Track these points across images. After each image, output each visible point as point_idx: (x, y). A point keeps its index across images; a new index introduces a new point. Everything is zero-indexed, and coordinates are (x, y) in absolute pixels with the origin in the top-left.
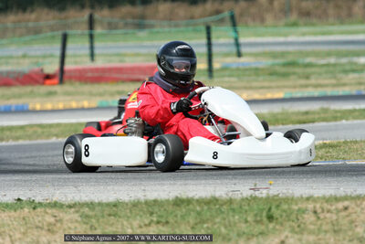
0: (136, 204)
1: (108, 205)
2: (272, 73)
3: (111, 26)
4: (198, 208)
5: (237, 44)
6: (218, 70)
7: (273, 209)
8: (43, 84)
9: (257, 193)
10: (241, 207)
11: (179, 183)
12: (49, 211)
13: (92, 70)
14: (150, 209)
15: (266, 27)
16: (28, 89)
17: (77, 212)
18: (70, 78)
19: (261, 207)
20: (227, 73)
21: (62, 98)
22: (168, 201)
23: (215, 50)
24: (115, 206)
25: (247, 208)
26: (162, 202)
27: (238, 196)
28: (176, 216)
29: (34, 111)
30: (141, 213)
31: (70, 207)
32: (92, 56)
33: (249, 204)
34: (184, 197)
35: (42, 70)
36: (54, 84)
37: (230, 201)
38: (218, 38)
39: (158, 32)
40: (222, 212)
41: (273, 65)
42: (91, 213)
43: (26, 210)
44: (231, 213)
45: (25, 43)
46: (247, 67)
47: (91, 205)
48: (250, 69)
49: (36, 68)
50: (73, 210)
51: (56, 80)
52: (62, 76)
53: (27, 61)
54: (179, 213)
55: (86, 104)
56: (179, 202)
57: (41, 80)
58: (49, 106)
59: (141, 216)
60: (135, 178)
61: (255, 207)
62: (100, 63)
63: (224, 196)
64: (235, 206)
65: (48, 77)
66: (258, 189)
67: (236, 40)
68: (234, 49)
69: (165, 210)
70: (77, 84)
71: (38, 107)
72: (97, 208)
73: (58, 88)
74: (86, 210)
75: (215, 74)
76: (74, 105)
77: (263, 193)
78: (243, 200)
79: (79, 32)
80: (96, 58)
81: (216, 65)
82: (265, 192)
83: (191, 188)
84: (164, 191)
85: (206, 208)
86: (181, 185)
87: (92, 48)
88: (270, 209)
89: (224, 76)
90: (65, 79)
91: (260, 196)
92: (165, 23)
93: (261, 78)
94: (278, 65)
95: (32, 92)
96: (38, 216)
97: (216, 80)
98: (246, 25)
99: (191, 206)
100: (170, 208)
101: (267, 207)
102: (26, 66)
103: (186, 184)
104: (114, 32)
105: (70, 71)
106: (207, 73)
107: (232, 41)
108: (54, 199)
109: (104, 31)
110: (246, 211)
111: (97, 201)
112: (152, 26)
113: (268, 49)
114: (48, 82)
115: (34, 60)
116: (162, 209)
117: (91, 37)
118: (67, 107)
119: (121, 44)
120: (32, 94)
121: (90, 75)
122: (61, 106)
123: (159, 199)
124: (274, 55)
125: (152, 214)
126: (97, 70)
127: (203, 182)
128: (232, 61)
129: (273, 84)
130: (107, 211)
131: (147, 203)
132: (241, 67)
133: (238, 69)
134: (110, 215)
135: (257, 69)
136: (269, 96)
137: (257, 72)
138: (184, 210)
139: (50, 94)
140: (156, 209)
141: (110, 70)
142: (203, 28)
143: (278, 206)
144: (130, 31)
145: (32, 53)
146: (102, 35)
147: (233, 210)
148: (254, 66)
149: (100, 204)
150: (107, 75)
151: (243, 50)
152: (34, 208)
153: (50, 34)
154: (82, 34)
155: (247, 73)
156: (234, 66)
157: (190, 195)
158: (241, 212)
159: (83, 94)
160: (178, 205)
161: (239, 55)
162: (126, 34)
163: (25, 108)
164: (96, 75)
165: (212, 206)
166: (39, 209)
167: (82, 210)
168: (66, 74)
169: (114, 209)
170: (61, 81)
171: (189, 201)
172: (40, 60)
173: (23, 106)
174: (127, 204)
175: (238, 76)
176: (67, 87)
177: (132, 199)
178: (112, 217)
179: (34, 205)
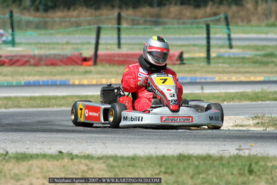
0: (149, 158)
1: (128, 158)
2: (255, 62)
3: (134, 22)
4: (196, 163)
5: (230, 39)
6: (214, 58)
7: (253, 165)
8: (82, 65)
9: (241, 153)
10: (229, 163)
11: (182, 143)
12: (83, 161)
13: (119, 55)
14: (160, 163)
15: (252, 26)
16: (70, 68)
17: (104, 163)
18: (102, 60)
19: (244, 163)
20: (221, 60)
21: (95, 76)
22: (173, 156)
23: (212, 42)
24: (133, 158)
25: (233, 163)
26: (168, 157)
27: (227, 155)
28: (179, 168)
29: (74, 85)
30: (153, 165)
31: (99, 158)
32: (119, 44)
33: (235, 161)
34: (186, 154)
35: (81, 54)
36: (90, 65)
37: (221, 158)
38: (215, 34)
39: (169, 28)
40: (215, 166)
41: (256, 55)
42: (115, 164)
43: (66, 160)
44: (221, 167)
45: (68, 33)
46: (237, 56)
47: (115, 158)
48: (239, 58)
49: (76, 53)
50: (101, 161)
51: (91, 63)
52: (96, 59)
53: (70, 47)
54: (181, 166)
55: (113, 81)
56: (182, 158)
57: (80, 62)
58: (85, 82)
59: (153, 168)
60: (149, 139)
61: (240, 163)
62: (125, 50)
63: (217, 154)
64: (224, 162)
65: (85, 60)
66: (242, 150)
67: (229, 35)
68: (227, 43)
69: (171, 163)
70: (107, 65)
71: (77, 82)
72: (120, 161)
73: (92, 68)
74: (111, 161)
75: (212, 61)
76: (104, 81)
77: (246, 153)
78: (230, 157)
79: (110, 26)
80: (122, 46)
81: (213, 55)
82: (247, 152)
83: (191, 147)
84: (171, 148)
85: (202, 162)
86: (184, 144)
87: (119, 38)
88: (251, 165)
89: (218, 63)
90: (98, 62)
91: (243, 155)
92: (175, 21)
93: (246, 65)
94: (260, 55)
95: (72, 71)
96: (74, 165)
97: (212, 65)
98: (237, 24)
99: (191, 161)
100: (175, 162)
101: (248, 163)
102: (68, 51)
103: (188, 144)
104: (135, 27)
105: (102, 55)
106: (206, 60)
107: (226, 36)
108: (88, 152)
109: (129, 26)
110: (233, 166)
111: (119, 155)
112: (165, 23)
113: (252, 43)
114: (85, 63)
115: (76, 46)
116: (169, 163)
117: (119, 30)
118: (99, 83)
119: (141, 36)
120: (72, 72)
121: (117, 59)
122: (94, 82)
123: (166, 155)
124: (257, 48)
125: (161, 166)
126: (123, 55)
127: (200, 142)
128: (225, 51)
129: (255, 70)
130: (127, 162)
131: (157, 157)
132: (232, 56)
133: (229, 58)
134: (129, 166)
135: (244, 58)
136: (252, 79)
137: (243, 60)
138: (185, 164)
139: (86, 72)
140: (164, 162)
141: (132, 55)
142: (204, 26)
143: (257, 163)
144: (148, 27)
145: (74, 41)
146: (127, 28)
147: (223, 165)
148: (241, 56)
149: (122, 157)
150: (130, 59)
151: (234, 43)
152: (72, 159)
153: (87, 27)
154: (112, 28)
155: (237, 61)
156: (227, 55)
157: (191, 152)
158: (228, 167)
159: (111, 73)
160: (181, 160)
161: (231, 47)
162: (146, 28)
163: (67, 83)
164: (122, 59)
165: (207, 162)
166: (75, 160)
167: (108, 162)
168: (99, 58)
169: (133, 161)
170: (95, 63)
171: (189, 157)
172: (80, 46)
173: (65, 81)
174: (142, 158)
175: (230, 63)
176: (99, 68)
177: (147, 154)
178: (131, 168)
179: (72, 157)
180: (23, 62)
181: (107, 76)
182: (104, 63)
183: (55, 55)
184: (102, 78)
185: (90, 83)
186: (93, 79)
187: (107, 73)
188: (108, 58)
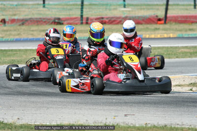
8: (157, 23)
18: (171, 20)
21: (160, 32)
36: (161, 24)
51: (163, 22)
52: (165, 20)
55: (171, 36)
58: (153, 36)
65: (160, 20)
71: (147, 36)
73: (161, 26)
76: (166, 36)
90: (167, 21)
114: (159, 22)
118: (162, 37)
120: (147, 29)
121: (180, 19)
122: (159, 36)
139: (156, 29)
159: (173, 30)
164: (183, 19)
168: (168, 19)
170: (165, 23)
176: (167, 26)
180: (117, 22)
181: (168, 32)
182: (172, 22)
183: (139, 17)
184: (165, 33)
185: (156, 37)
186: (158, 34)
187: (170, 29)
188: (174, 19)
